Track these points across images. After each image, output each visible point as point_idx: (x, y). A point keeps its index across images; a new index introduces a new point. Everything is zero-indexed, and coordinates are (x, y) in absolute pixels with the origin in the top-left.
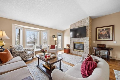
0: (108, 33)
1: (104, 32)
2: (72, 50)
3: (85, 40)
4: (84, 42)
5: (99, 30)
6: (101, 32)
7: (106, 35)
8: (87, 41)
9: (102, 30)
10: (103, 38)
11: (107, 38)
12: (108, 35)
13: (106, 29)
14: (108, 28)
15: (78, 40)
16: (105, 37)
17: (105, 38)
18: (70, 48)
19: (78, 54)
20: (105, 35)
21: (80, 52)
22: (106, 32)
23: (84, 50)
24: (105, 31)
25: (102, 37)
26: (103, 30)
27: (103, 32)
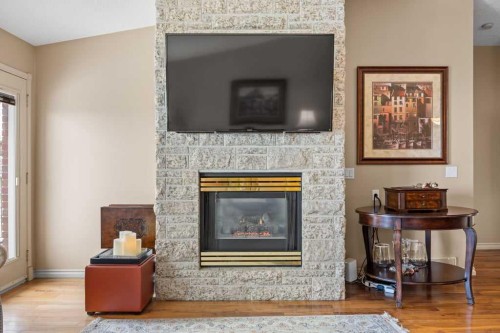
0: (420, 115)
1: (404, 106)
2: (184, 259)
3: (317, 160)
4: (306, 178)
5: (376, 87)
6: (385, 101)
7: (411, 122)
8: (329, 165)
9: (390, 89)
10: (400, 147)
11: (415, 147)
12: (420, 125)
13: (412, 87)
14: (420, 83)
15: (249, 160)
16: (409, 137)
17: (408, 147)
18: (160, 241)
19: (255, 294)
20: (406, 123)
21: (269, 272)
22: (411, 103)
23: (305, 243)
24: (407, 100)
25: (393, 136)
26: (396, 89)
27: (398, 106)
